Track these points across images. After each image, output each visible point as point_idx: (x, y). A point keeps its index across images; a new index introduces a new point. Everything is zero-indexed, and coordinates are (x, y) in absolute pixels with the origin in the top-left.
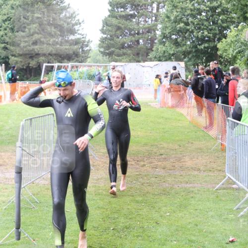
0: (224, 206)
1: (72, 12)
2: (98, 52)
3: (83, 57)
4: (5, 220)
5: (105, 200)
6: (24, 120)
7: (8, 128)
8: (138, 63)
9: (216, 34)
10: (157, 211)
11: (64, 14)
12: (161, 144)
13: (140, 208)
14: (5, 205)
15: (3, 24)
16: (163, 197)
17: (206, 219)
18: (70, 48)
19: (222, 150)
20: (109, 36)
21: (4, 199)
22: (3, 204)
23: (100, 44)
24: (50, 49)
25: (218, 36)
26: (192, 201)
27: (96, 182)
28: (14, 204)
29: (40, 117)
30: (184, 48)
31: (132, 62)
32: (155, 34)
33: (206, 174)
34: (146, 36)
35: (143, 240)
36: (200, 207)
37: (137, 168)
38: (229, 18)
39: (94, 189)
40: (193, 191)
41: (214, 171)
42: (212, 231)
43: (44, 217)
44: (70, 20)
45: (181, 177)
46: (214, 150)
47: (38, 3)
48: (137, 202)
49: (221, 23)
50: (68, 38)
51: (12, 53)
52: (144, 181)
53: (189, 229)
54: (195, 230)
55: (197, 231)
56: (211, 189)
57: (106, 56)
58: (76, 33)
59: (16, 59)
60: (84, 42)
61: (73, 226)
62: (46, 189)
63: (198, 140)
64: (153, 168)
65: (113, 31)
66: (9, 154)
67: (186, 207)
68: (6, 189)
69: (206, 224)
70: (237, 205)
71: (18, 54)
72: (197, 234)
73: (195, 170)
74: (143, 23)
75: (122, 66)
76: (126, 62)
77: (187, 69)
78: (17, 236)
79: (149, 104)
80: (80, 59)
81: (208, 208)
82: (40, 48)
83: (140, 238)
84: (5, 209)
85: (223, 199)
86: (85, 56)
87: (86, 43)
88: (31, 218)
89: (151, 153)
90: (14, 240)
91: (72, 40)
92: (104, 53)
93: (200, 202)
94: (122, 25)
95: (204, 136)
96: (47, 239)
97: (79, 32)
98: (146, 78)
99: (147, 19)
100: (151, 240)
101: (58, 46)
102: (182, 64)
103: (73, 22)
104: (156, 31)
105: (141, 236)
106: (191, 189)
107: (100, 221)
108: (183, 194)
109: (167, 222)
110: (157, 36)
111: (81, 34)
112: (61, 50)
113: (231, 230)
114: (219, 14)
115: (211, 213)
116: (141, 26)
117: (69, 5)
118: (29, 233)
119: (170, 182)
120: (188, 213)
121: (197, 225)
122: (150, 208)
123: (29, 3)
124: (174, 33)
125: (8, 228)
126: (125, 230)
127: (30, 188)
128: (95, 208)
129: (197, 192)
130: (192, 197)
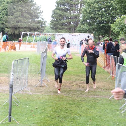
0: (114, 107)
1: (37, 7)
2: (50, 27)
3: (42, 30)
4: (3, 111)
5: (54, 103)
6: (14, 61)
7: (3, 64)
8: (70, 34)
9: (110, 20)
10: (80, 109)
11: (33, 8)
12: (81, 75)
13: (72, 107)
14: (3, 104)
15: (2, 12)
16: (83, 102)
17: (105, 114)
18: (36, 25)
19: (113, 79)
20: (56, 19)
21: (2, 100)
22: (2, 103)
23: (51, 23)
24: (26, 25)
25: (111, 21)
26: (97, 104)
27: (49, 93)
28: (7, 103)
29: (22, 59)
30: (93, 27)
31: (67, 33)
32: (79, 19)
33: (104, 91)
34: (75, 20)
35: (73, 123)
36: (102, 108)
37: (70, 87)
38: (116, 12)
39: (48, 97)
40: (98, 100)
41: (108, 90)
42: (108, 120)
43: (23, 110)
44: (36, 10)
45: (92, 92)
46: (108, 79)
47: (20, 1)
48: (70, 104)
49: (112, 14)
50: (35, 20)
51: (6, 26)
52: (73, 94)
53: (96, 119)
54: (99, 119)
55: (101, 120)
56: (107, 99)
57: (54, 29)
58: (38, 17)
59: (8, 29)
60: (43, 22)
61: (38, 115)
62: (24, 96)
63: (100, 73)
64: (78, 87)
65: (58, 17)
66: (5, 77)
67: (94, 107)
68: (3, 95)
69: (105, 116)
70: (120, 107)
71: (9, 27)
72: (100, 121)
73: (99, 89)
74: (73, 13)
75: (62, 35)
76: (64, 33)
77: (95, 37)
78: (9, 119)
79: (76, 54)
80: (40, 31)
81: (106, 109)
82: (20, 24)
83: (71, 122)
84: (3, 105)
85: (114, 104)
86: (43, 29)
87: (44, 23)
88: (16, 110)
89: (77, 80)
90: (8, 121)
91: (36, 21)
92: (53, 28)
93: (102, 105)
94: (63, 14)
95: (103, 71)
96: (25, 121)
97: (40, 17)
98: (74, 41)
99: (75, 11)
100: (77, 123)
101: (29, 24)
102: (92, 35)
103: (38, 12)
104: (80, 18)
105: (72, 122)
106: (97, 98)
107: (51, 113)
108: (93, 101)
109: (85, 115)
110: (80, 20)
111: (41, 18)
112: (31, 26)
113: (117, 120)
114: (111, 10)
115: (107, 111)
116: (72, 15)
117: (36, 3)
118: (15, 118)
119: (86, 95)
120: (95, 111)
121: (100, 117)
122: (77, 107)
123: (16, 1)
124: (89, 19)
125: (4, 115)
126: (64, 118)
127: (15, 95)
128: (49, 107)
129: (100, 100)
130: (98, 103)
